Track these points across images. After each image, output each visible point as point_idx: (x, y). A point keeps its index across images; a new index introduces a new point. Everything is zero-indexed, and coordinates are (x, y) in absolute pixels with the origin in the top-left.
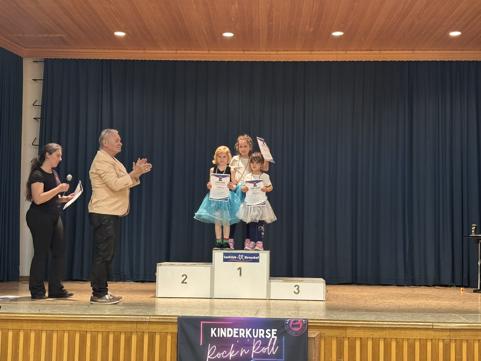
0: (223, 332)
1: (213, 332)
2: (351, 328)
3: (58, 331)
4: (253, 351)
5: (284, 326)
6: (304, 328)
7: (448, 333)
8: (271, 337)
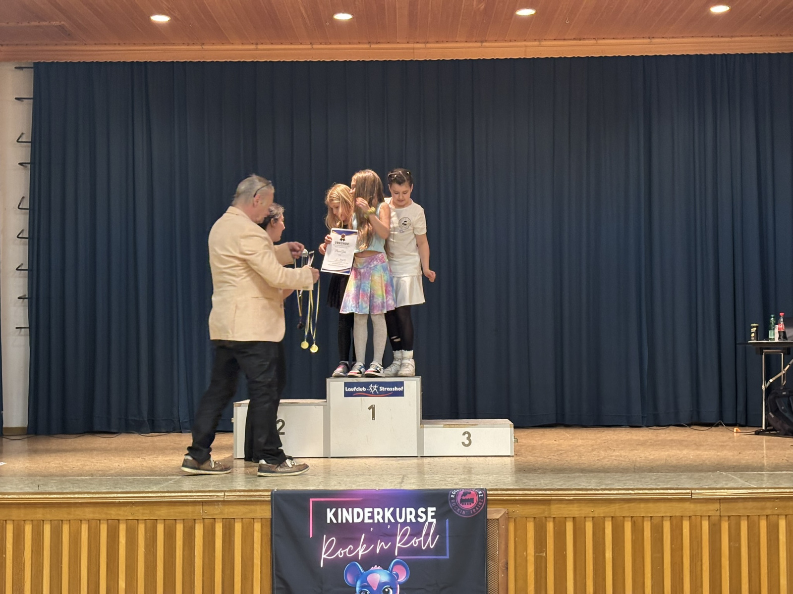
0: (346, 515)
1: (330, 515)
2: (557, 502)
3: (71, 521)
4: (398, 545)
5: (447, 502)
6: (480, 504)
7: (717, 506)
8: (426, 520)
